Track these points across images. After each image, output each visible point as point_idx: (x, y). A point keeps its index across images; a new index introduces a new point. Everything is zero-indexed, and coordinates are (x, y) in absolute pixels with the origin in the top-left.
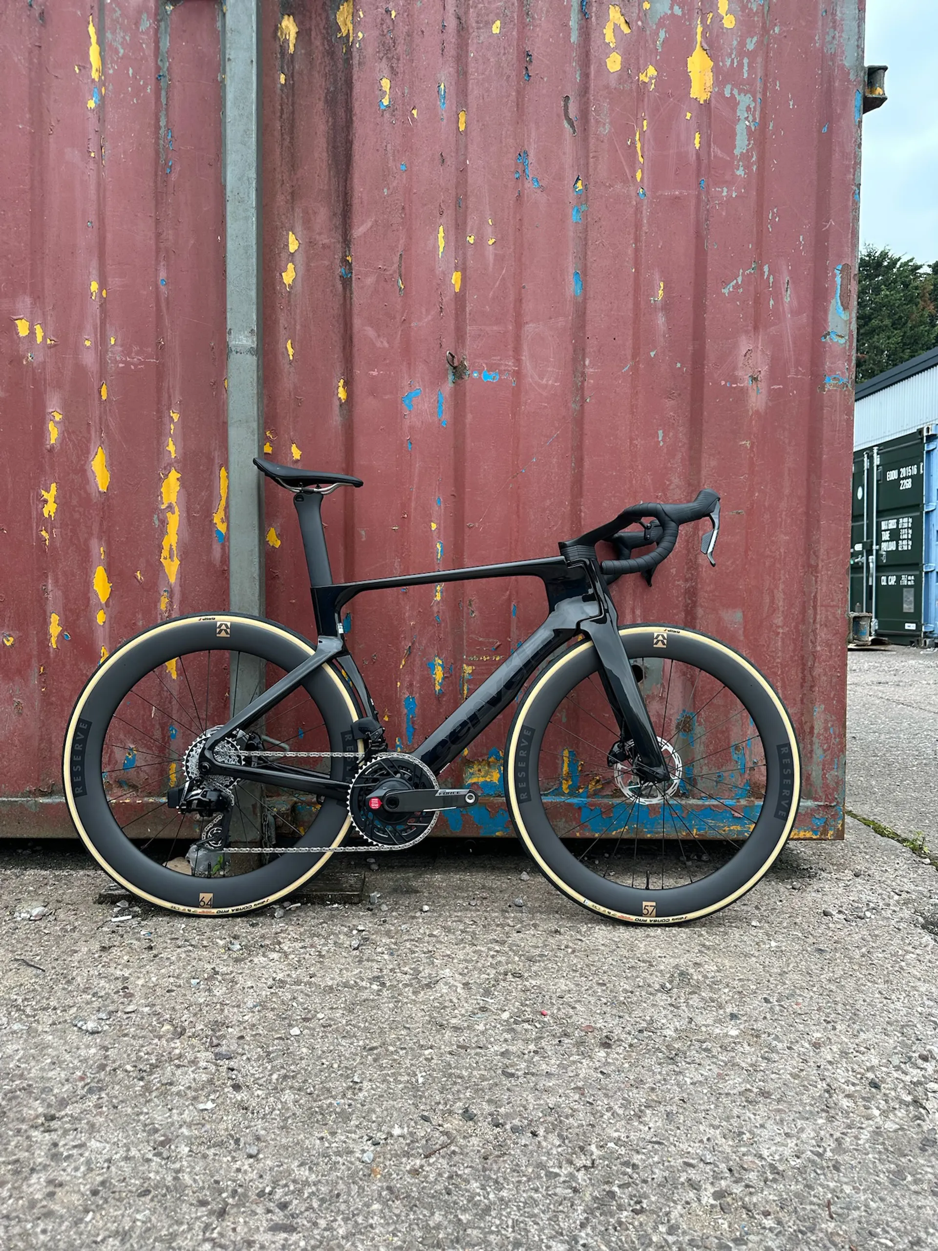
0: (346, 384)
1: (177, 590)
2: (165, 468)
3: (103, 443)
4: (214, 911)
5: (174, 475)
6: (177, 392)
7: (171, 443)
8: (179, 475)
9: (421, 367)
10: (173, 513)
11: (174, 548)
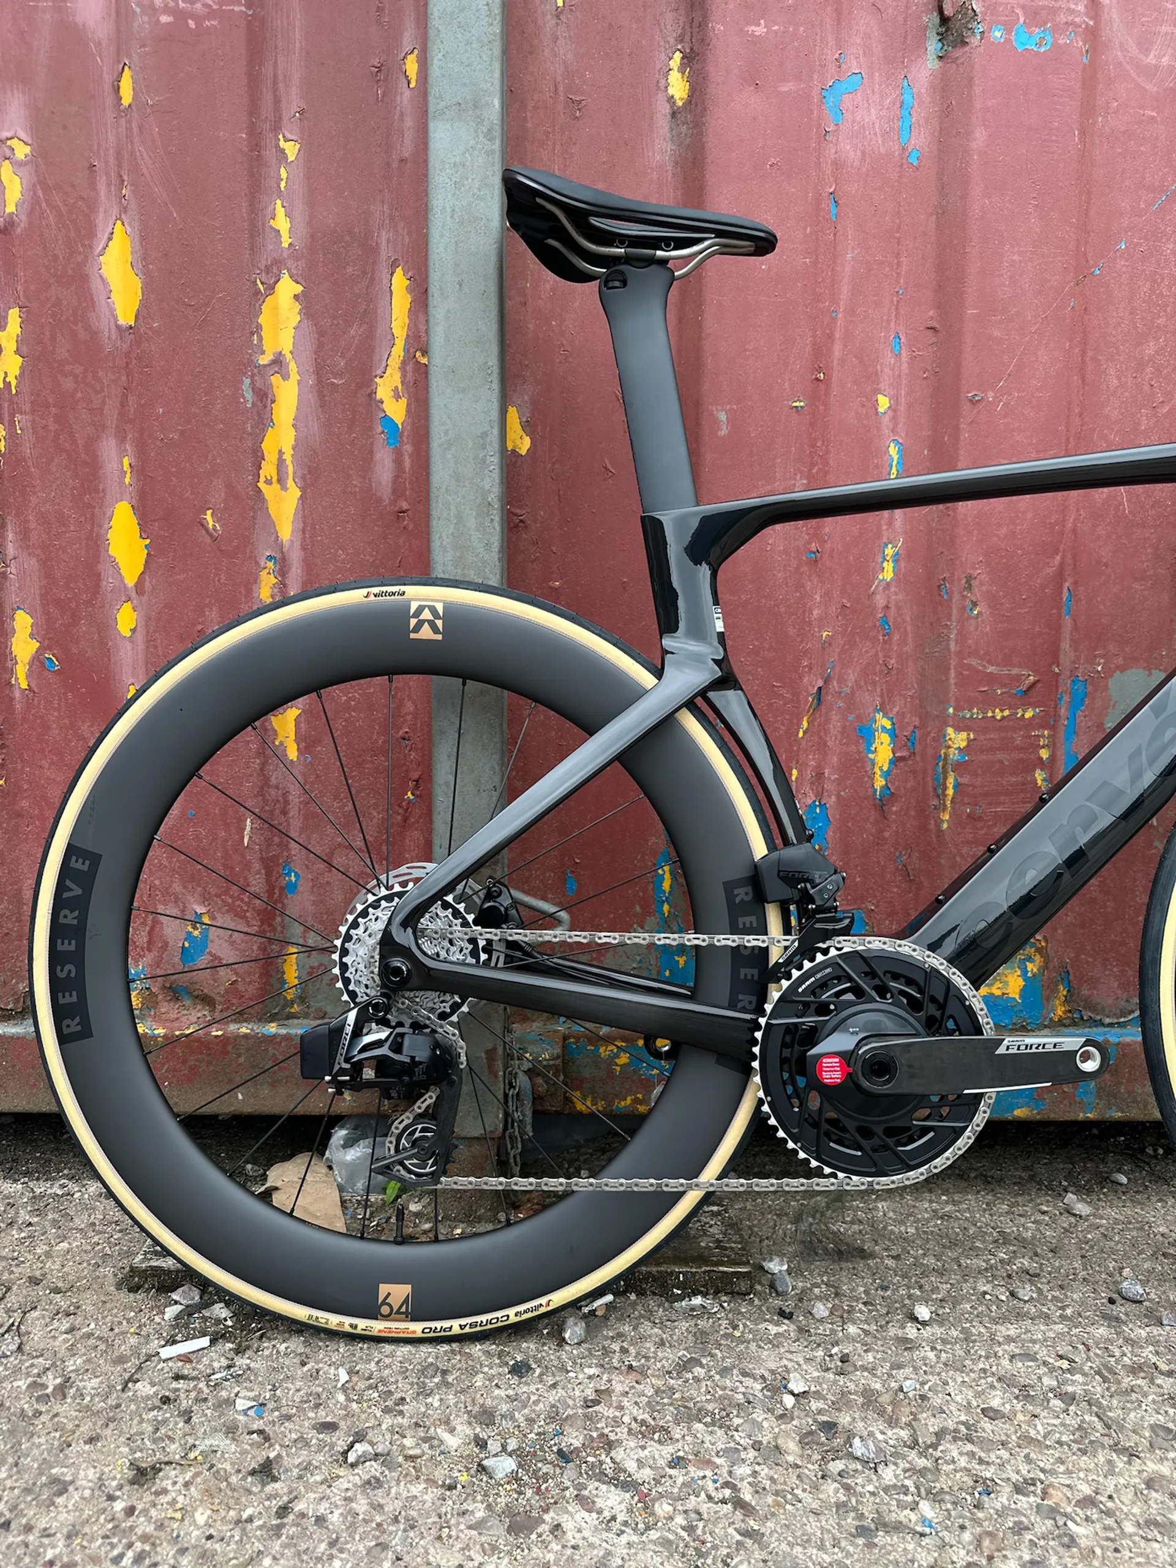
0: (689, 59)
1: (296, 557)
2: (268, 269)
3: (125, 210)
4: (417, 1328)
5: (287, 288)
6: (294, 92)
7: (280, 212)
8: (299, 289)
9: (864, 22)
10: (286, 377)
11: (288, 457)
